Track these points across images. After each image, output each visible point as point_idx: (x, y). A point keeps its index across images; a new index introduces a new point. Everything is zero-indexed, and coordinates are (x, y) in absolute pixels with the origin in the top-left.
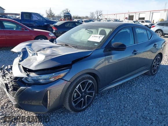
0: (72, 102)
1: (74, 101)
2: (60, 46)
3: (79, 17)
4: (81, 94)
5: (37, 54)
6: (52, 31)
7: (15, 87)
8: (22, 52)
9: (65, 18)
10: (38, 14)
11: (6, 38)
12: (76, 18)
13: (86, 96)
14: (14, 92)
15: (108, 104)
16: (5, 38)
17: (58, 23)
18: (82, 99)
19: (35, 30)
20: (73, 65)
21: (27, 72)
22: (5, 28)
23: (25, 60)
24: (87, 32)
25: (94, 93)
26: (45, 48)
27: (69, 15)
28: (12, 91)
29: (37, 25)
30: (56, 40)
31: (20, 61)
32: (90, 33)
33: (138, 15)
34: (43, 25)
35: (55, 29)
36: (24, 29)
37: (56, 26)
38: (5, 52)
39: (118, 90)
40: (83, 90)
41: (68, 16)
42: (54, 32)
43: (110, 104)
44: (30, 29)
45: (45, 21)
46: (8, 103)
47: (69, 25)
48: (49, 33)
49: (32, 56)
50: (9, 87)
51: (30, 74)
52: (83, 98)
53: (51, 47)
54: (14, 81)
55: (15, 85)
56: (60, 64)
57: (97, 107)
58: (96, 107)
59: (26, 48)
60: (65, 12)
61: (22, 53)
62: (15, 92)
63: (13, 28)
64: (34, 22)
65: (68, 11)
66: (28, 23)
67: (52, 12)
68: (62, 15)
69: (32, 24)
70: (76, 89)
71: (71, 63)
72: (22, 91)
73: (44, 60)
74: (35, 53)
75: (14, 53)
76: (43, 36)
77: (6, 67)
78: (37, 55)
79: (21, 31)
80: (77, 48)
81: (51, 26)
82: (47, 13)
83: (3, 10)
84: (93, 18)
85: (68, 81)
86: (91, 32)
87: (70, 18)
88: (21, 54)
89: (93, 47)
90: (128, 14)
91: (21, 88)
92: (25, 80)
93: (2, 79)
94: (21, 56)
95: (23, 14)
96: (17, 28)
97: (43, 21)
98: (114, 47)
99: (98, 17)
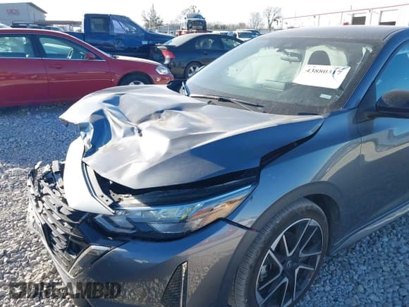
0: (257, 293)
1: (260, 289)
2: (206, 105)
3: (222, 26)
4: (282, 264)
5: (140, 131)
6: (162, 60)
7: (71, 242)
8: (93, 124)
9: (191, 28)
10: (125, 17)
11: (48, 79)
12: (216, 27)
13: (297, 271)
14: (69, 257)
15: (361, 289)
16: (46, 82)
17: (177, 41)
18: (286, 280)
19: (121, 58)
20: (263, 172)
21: (112, 194)
22: (46, 55)
23: (101, 150)
24: (282, 59)
25: (319, 258)
26: (162, 112)
27: (200, 21)
28: (63, 250)
29: (123, 46)
30: (185, 84)
31: (87, 153)
32: (291, 61)
33: (379, 15)
34: (137, 47)
35: (169, 54)
36: (94, 56)
37: (171, 49)
38: (47, 118)
39: (379, 237)
40: (290, 252)
41: (197, 23)
42: (167, 62)
43: (365, 289)
44: (108, 55)
45: (143, 34)
46: (53, 278)
47: (205, 44)
48: (156, 66)
49: (124, 136)
50: (54, 239)
51: (120, 200)
52: (288, 278)
53: (179, 108)
54: (69, 223)
55: (73, 237)
56: (223, 168)
57: (325, 298)
58: (322, 298)
59: (105, 109)
60: (188, 13)
61: (91, 126)
62: (74, 257)
63: (65, 56)
64: (116, 40)
65: (197, 12)
66: (102, 42)
67: (157, 15)
68: (183, 22)
69: (110, 45)
70: (269, 251)
71: (257, 165)
72: (95, 258)
73: (167, 154)
74: (133, 129)
75: (67, 124)
76: (142, 74)
77: (48, 165)
78: (141, 135)
79: (85, 61)
80: (259, 108)
81: (158, 49)
82: (145, 18)
83: (41, 13)
84: (259, 27)
85: (247, 228)
86: (296, 58)
87: (201, 27)
88: (89, 131)
89: (317, 105)
90: (352, 13)
91: (93, 247)
92: (105, 221)
93: (34, 208)
94: (90, 136)
95: (88, 18)
96: (76, 53)
97: (138, 37)
98: (391, 106)
99: (270, 25)
